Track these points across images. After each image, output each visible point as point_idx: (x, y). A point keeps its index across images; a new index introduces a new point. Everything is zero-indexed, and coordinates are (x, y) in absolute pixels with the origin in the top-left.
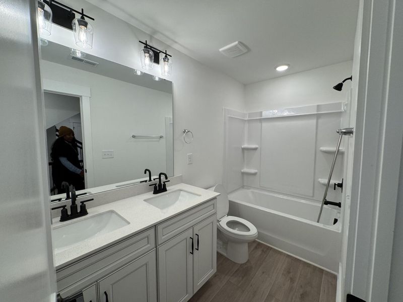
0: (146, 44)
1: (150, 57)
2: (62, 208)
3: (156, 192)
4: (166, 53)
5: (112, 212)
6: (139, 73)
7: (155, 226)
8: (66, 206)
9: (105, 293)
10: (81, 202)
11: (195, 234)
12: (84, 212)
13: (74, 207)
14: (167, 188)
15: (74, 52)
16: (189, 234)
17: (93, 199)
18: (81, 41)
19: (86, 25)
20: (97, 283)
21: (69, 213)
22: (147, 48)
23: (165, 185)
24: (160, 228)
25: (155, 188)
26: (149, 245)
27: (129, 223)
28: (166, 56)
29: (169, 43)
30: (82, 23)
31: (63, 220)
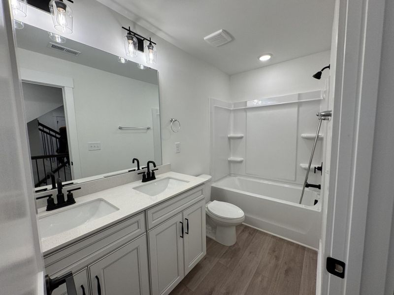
0: (129, 30)
1: (134, 44)
2: (48, 198)
3: (144, 180)
4: (150, 41)
5: (101, 200)
6: (123, 61)
7: (145, 211)
8: (52, 195)
9: (97, 277)
10: (68, 191)
11: (184, 218)
12: (71, 201)
13: (60, 196)
14: (156, 177)
15: (53, 37)
16: (179, 218)
17: (80, 188)
18: (60, 25)
19: (64, 7)
20: (87, 268)
21: (56, 202)
22: (131, 35)
23: (153, 173)
24: (149, 213)
25: (144, 176)
26: (139, 230)
27: (118, 209)
28: (150, 44)
29: (153, 30)
30: (60, 5)
31: (49, 209)
